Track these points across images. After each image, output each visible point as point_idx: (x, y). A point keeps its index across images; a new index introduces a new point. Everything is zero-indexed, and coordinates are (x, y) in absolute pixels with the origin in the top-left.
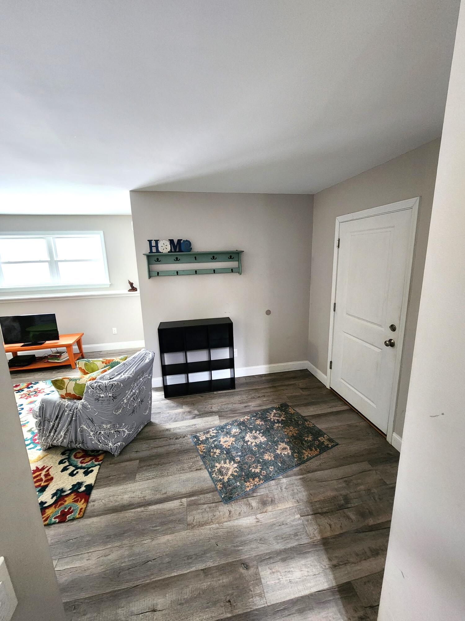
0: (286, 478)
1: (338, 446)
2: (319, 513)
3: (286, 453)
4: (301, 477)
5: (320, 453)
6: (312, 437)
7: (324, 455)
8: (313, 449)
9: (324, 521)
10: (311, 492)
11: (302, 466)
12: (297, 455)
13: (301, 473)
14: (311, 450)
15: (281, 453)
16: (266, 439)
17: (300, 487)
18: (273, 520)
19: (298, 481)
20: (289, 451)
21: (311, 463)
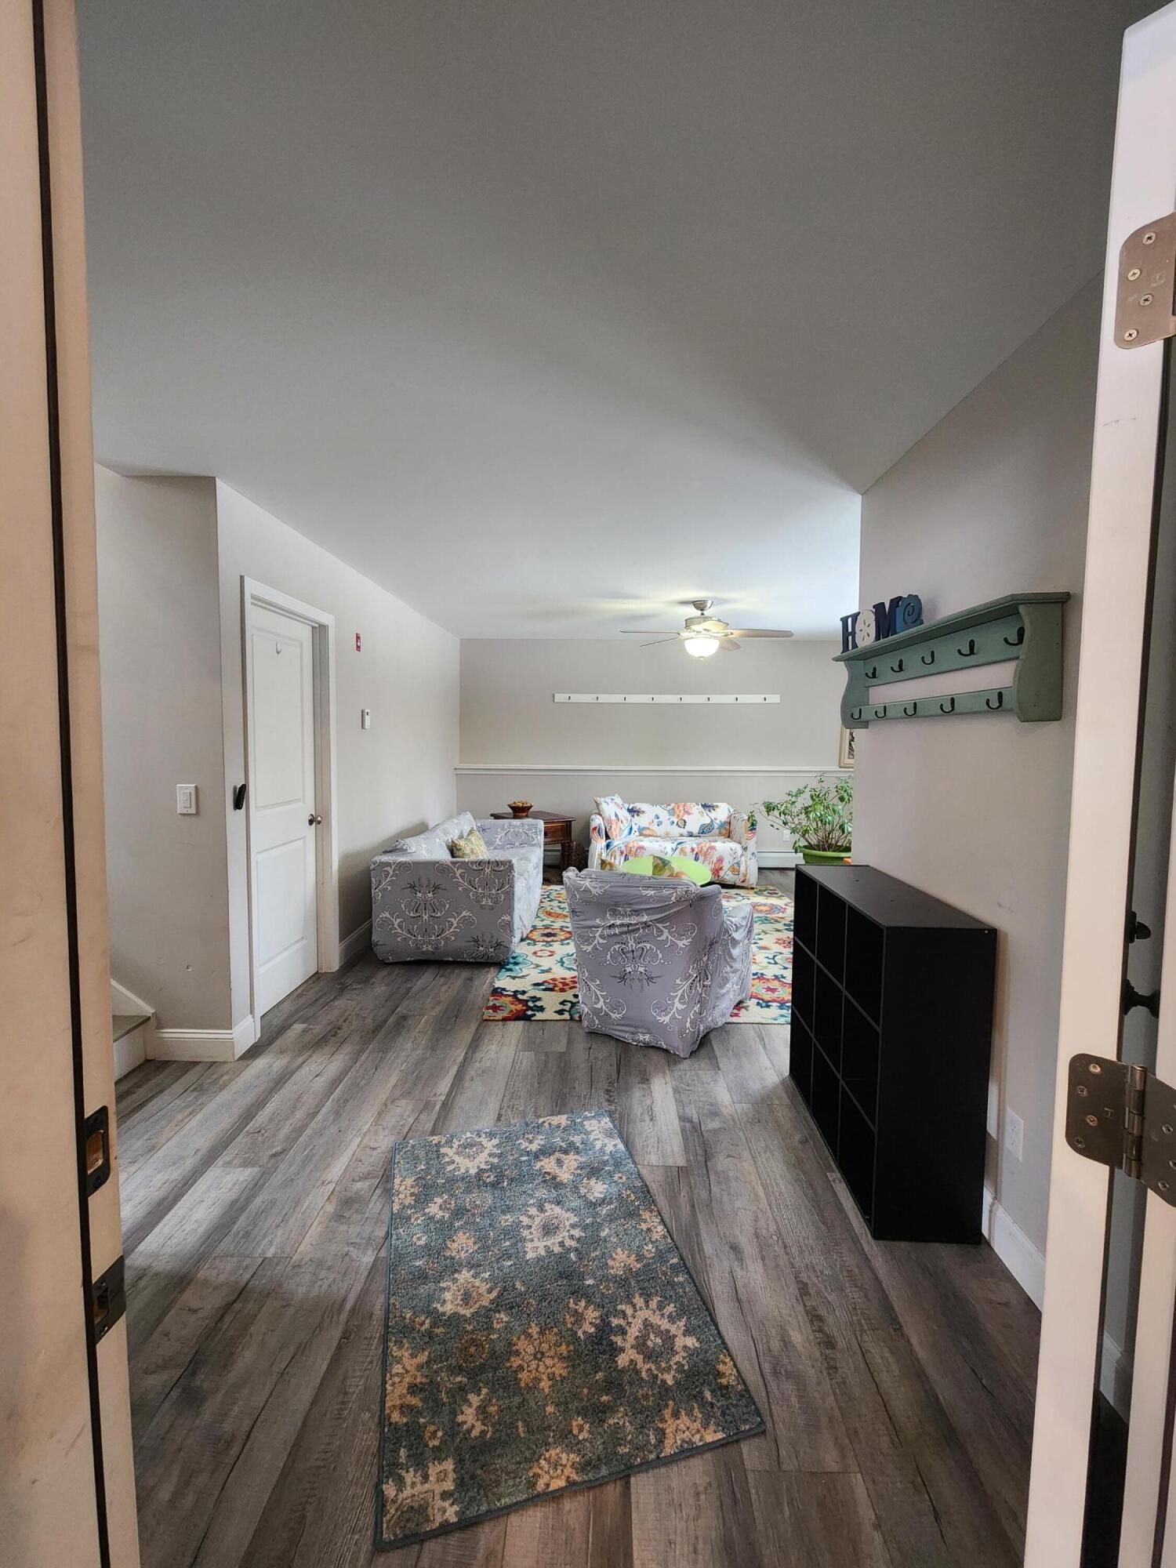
0: (371, 1264)
1: (367, 1546)
2: (235, 1301)
3: (448, 1296)
4: (348, 1306)
5: (383, 1419)
6: (475, 1433)
7: (367, 1439)
8: (414, 1401)
9: (211, 1303)
10: (291, 1311)
11: (376, 1328)
12: (423, 1328)
13: (359, 1311)
14: (413, 1389)
15: (455, 1280)
16: (530, 1255)
17: (325, 1287)
18: (304, 1207)
19: (343, 1292)
20: (448, 1308)
21: (371, 1362)
